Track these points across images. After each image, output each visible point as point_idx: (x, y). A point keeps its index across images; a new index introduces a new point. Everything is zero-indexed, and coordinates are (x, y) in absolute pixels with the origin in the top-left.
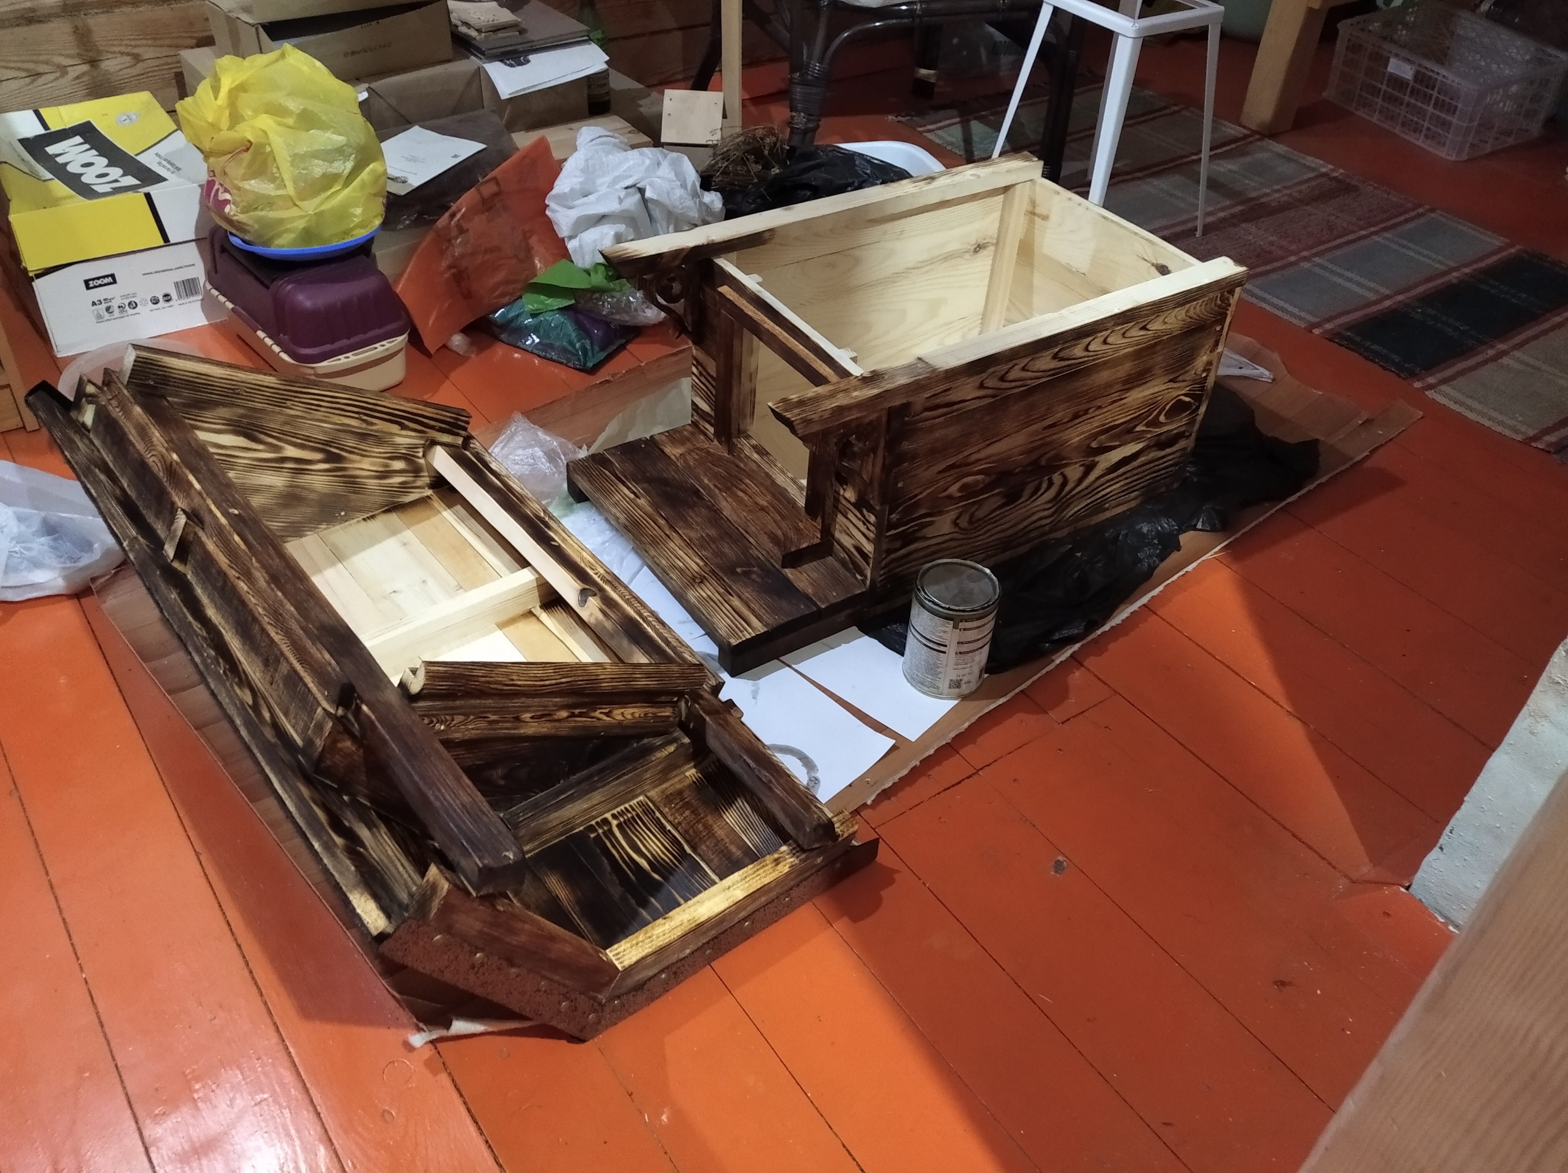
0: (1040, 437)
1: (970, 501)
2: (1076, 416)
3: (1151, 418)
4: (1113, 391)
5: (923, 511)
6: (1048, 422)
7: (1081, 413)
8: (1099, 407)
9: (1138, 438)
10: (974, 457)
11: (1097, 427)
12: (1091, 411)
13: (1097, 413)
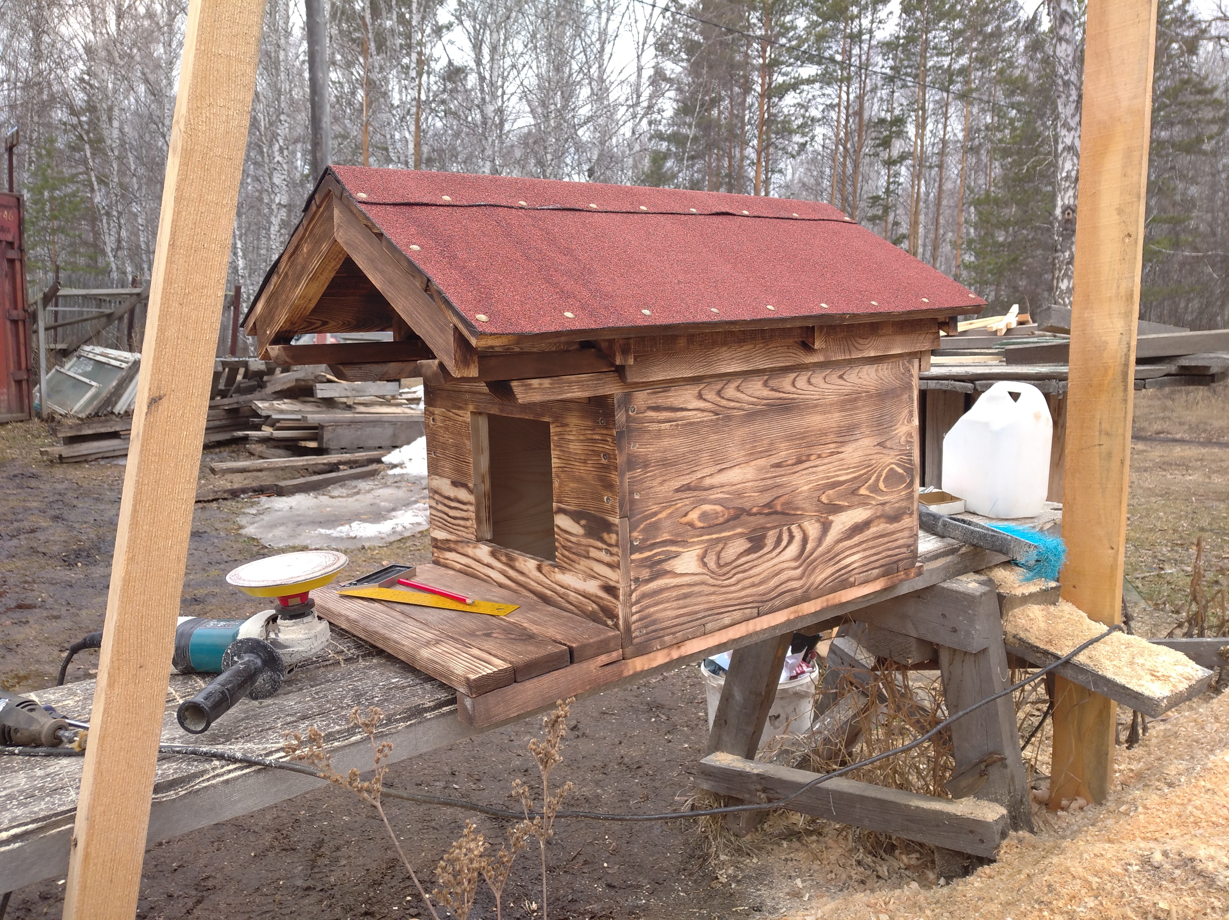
0: (769, 475)
1: (714, 536)
2: (799, 462)
3: (871, 482)
4: (828, 441)
5: (666, 537)
6: (774, 460)
7: (804, 458)
8: (819, 456)
9: (864, 503)
10: (708, 482)
11: (823, 479)
12: (813, 457)
13: (818, 462)
